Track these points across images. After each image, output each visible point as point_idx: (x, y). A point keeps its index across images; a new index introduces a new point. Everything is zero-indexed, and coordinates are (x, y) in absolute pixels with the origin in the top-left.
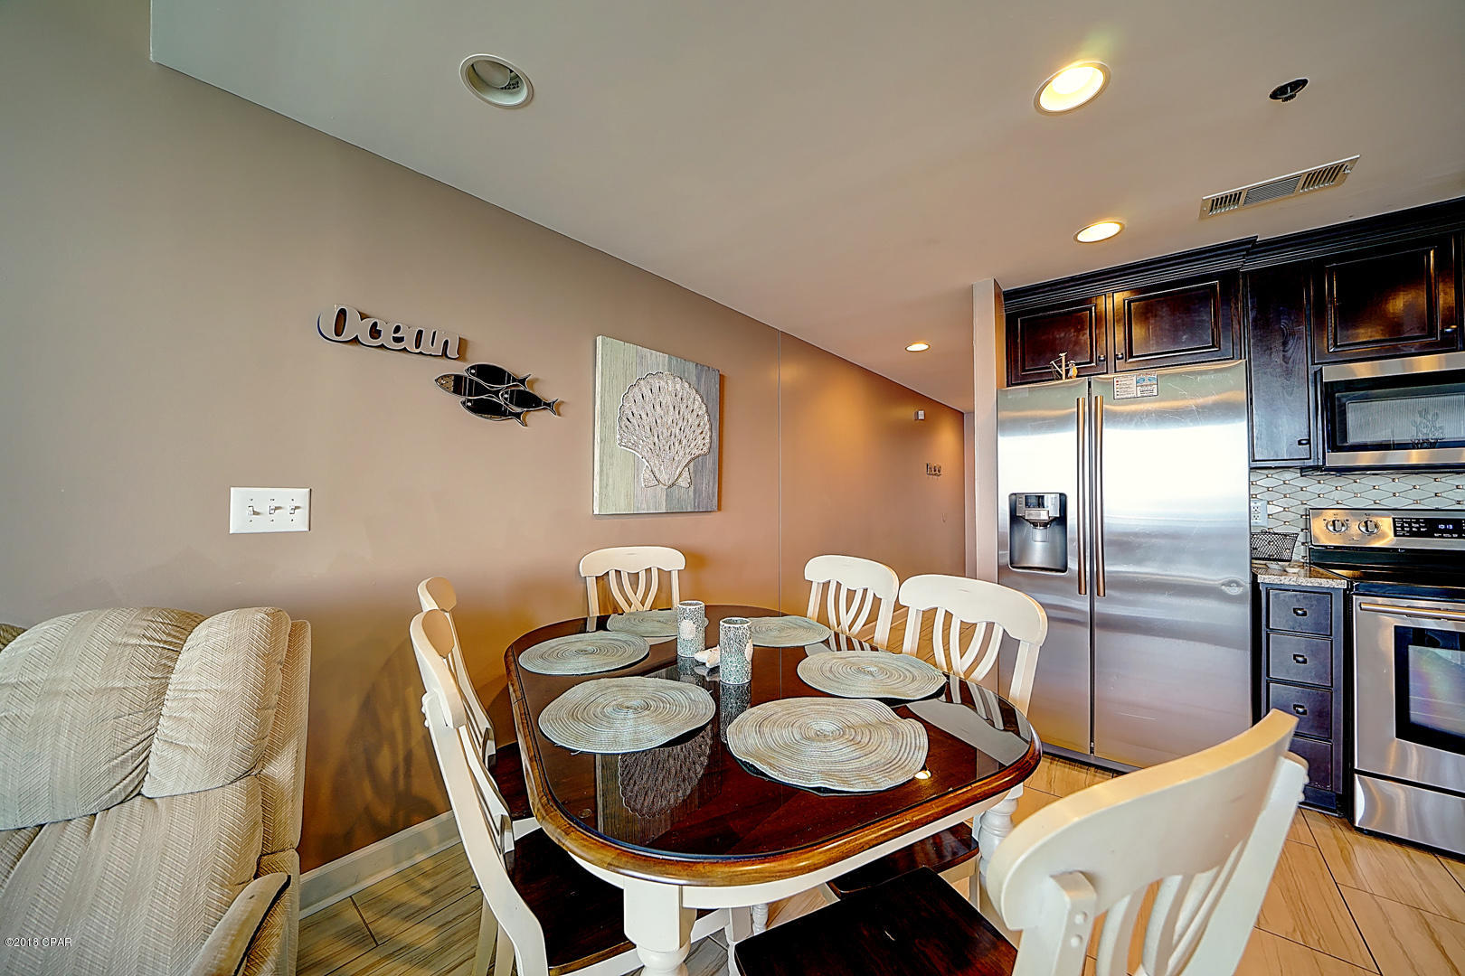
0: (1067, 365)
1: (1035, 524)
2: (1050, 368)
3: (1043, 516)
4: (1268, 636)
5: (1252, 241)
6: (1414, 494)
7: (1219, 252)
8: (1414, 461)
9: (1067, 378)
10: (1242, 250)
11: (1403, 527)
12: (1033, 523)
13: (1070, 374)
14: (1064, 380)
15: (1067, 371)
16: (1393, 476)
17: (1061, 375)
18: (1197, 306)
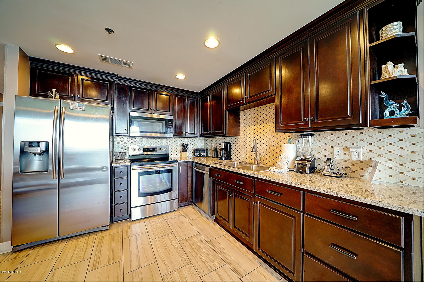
0: (55, 94)
1: (35, 154)
2: (48, 93)
3: (39, 150)
4: (115, 180)
5: (117, 75)
6: (147, 143)
7: (110, 75)
8: (148, 136)
9: (55, 98)
10: (115, 77)
11: (144, 150)
12: (34, 154)
13: (56, 97)
14: (54, 99)
15: (55, 96)
16: (144, 139)
17: (53, 97)
18: (103, 88)
